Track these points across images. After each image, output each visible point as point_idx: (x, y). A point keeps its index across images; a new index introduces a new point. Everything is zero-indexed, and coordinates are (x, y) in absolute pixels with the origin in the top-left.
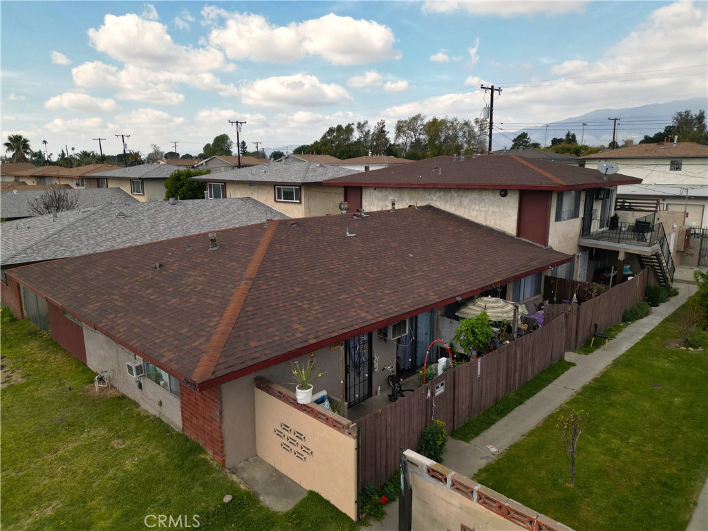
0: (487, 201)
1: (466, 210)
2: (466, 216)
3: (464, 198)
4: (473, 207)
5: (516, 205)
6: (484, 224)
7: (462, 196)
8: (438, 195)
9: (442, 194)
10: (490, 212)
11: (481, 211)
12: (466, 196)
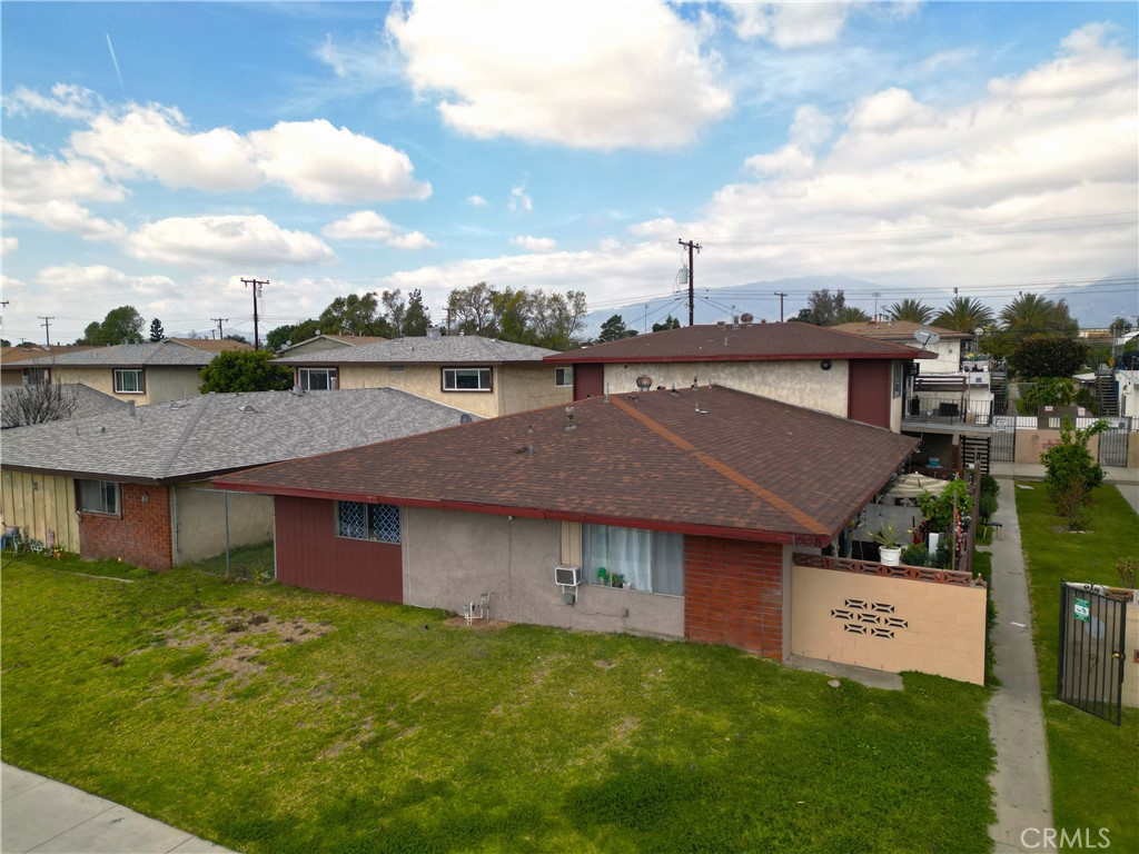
0: (802, 376)
1: (773, 389)
2: (773, 396)
3: (768, 374)
4: (783, 384)
5: (846, 379)
6: (801, 406)
7: (764, 371)
8: (728, 371)
9: (735, 369)
10: (808, 390)
11: (795, 389)
12: (772, 372)
